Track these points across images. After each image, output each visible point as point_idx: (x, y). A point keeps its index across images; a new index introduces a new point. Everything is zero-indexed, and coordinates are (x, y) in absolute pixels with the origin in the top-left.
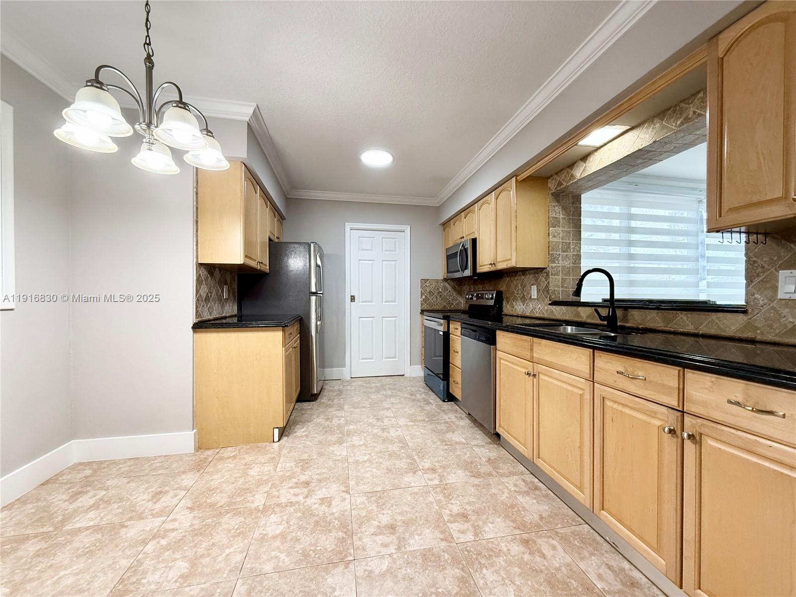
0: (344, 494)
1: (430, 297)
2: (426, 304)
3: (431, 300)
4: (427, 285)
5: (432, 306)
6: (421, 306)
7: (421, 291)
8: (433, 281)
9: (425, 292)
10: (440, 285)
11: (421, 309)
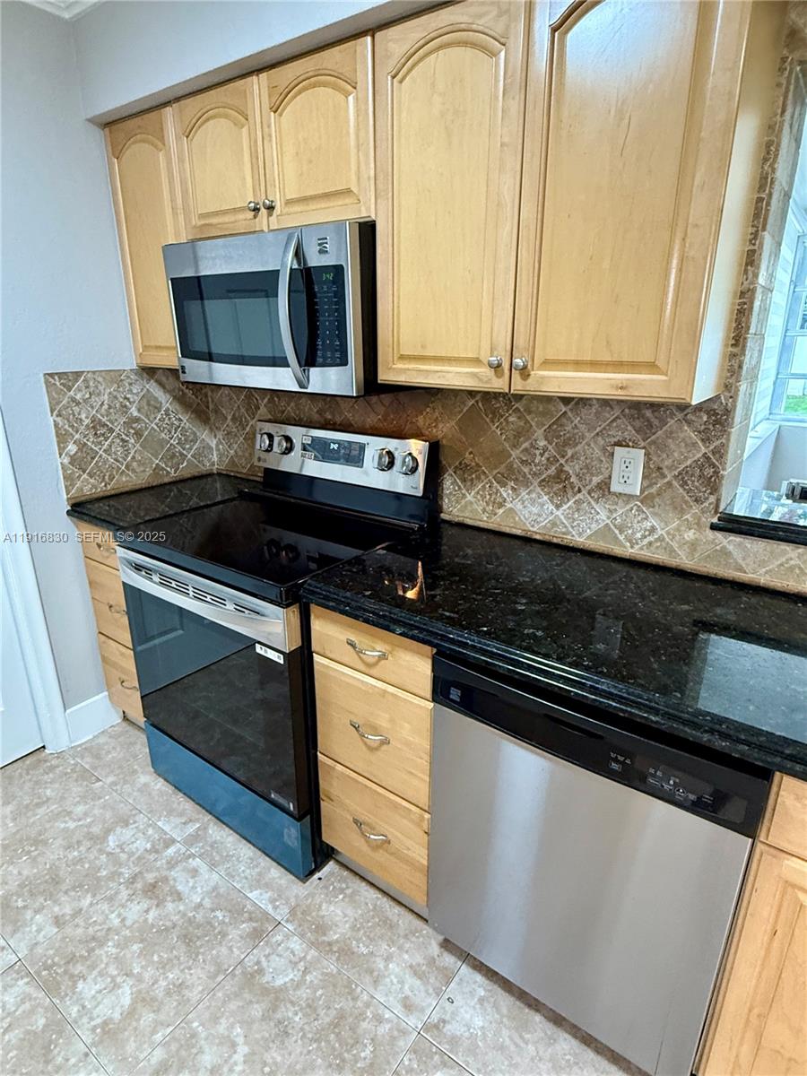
1: (100, 443)
2: (85, 476)
3: (104, 455)
4: (78, 397)
5: (112, 477)
6: (66, 487)
7: (56, 425)
8: (100, 379)
9: (72, 426)
10: (130, 391)
11: (68, 499)
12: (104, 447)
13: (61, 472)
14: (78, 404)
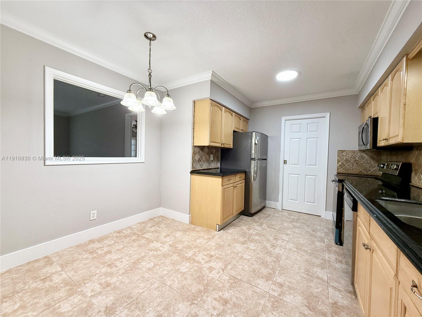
0: (221, 270)
1: (347, 164)
2: (342, 169)
3: (347, 166)
4: (344, 155)
5: (348, 170)
6: (337, 170)
7: (338, 159)
8: (350, 152)
9: (341, 160)
10: (357, 155)
11: (337, 172)
12: (348, 164)
13: (337, 167)
14: (343, 156)
